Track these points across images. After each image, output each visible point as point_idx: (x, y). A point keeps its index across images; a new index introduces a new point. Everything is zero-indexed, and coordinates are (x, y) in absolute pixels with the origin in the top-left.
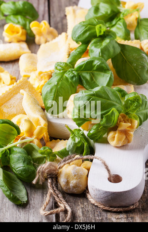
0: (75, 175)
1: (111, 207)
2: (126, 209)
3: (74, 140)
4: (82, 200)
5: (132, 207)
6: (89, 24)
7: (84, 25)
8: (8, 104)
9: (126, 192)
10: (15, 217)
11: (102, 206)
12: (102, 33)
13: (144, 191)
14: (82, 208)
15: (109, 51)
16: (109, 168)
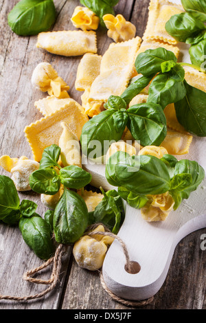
0: (91, 253)
1: (121, 298)
2: (137, 304)
3: (105, 207)
4: (94, 280)
5: (144, 303)
6: (156, 56)
7: (150, 56)
8: (46, 133)
9: (139, 288)
10: (16, 287)
11: (112, 295)
12: (169, 69)
13: (165, 282)
14: (92, 291)
15: (170, 96)
16: (129, 254)
